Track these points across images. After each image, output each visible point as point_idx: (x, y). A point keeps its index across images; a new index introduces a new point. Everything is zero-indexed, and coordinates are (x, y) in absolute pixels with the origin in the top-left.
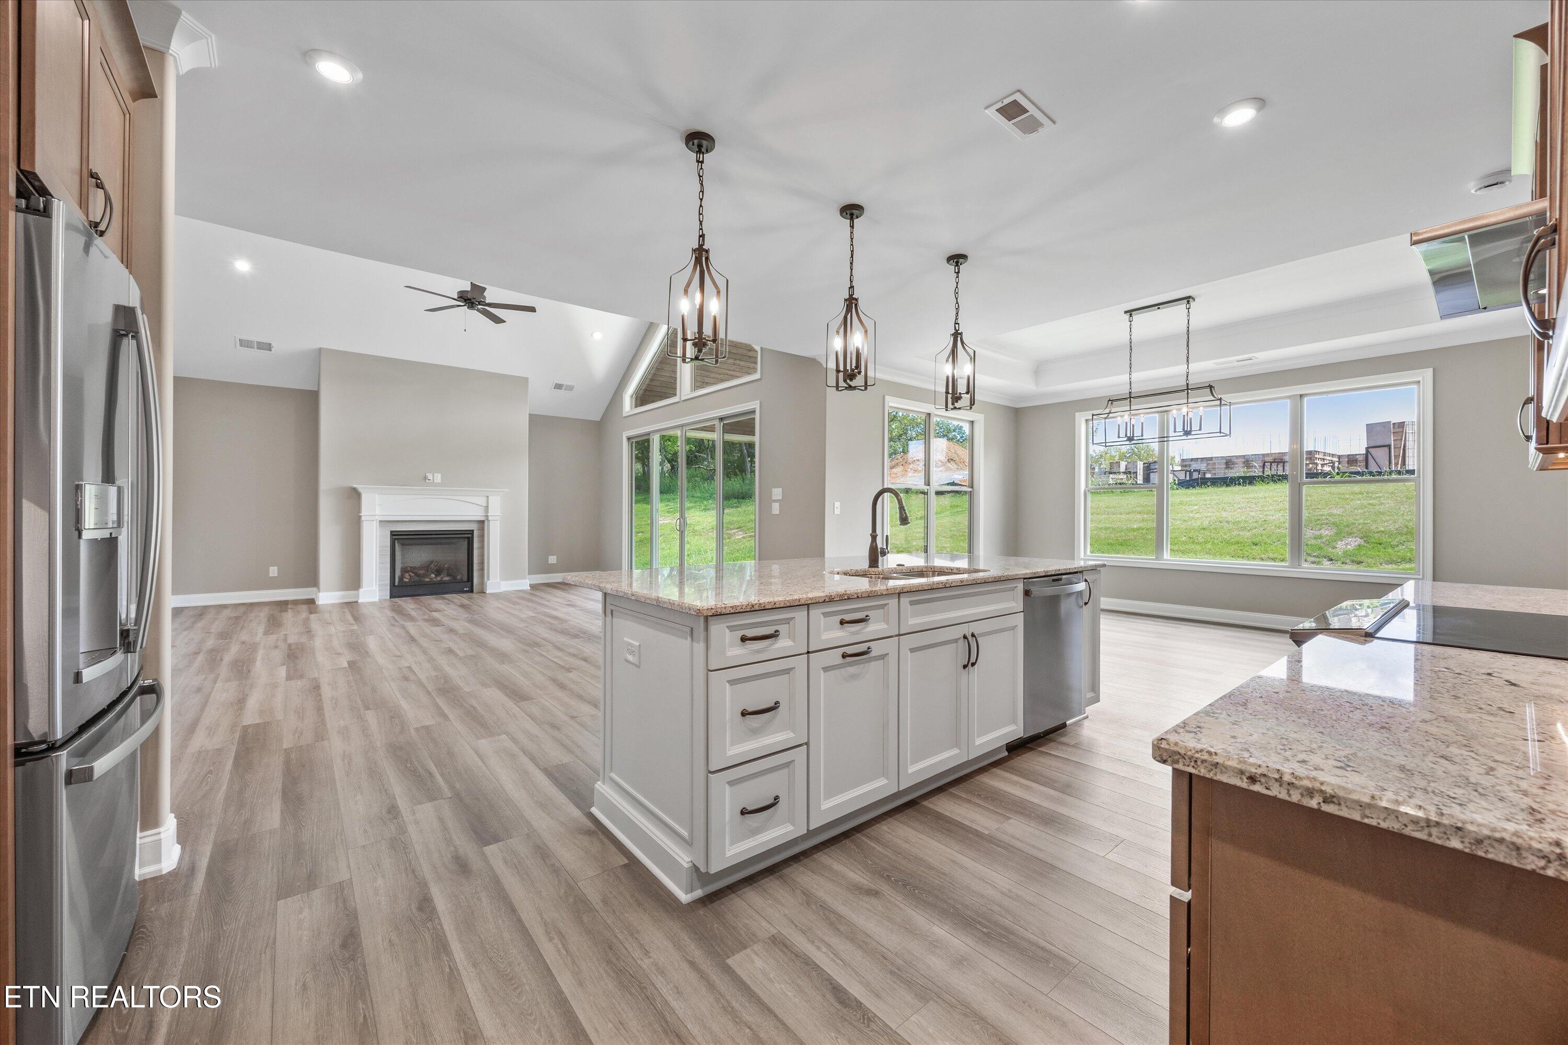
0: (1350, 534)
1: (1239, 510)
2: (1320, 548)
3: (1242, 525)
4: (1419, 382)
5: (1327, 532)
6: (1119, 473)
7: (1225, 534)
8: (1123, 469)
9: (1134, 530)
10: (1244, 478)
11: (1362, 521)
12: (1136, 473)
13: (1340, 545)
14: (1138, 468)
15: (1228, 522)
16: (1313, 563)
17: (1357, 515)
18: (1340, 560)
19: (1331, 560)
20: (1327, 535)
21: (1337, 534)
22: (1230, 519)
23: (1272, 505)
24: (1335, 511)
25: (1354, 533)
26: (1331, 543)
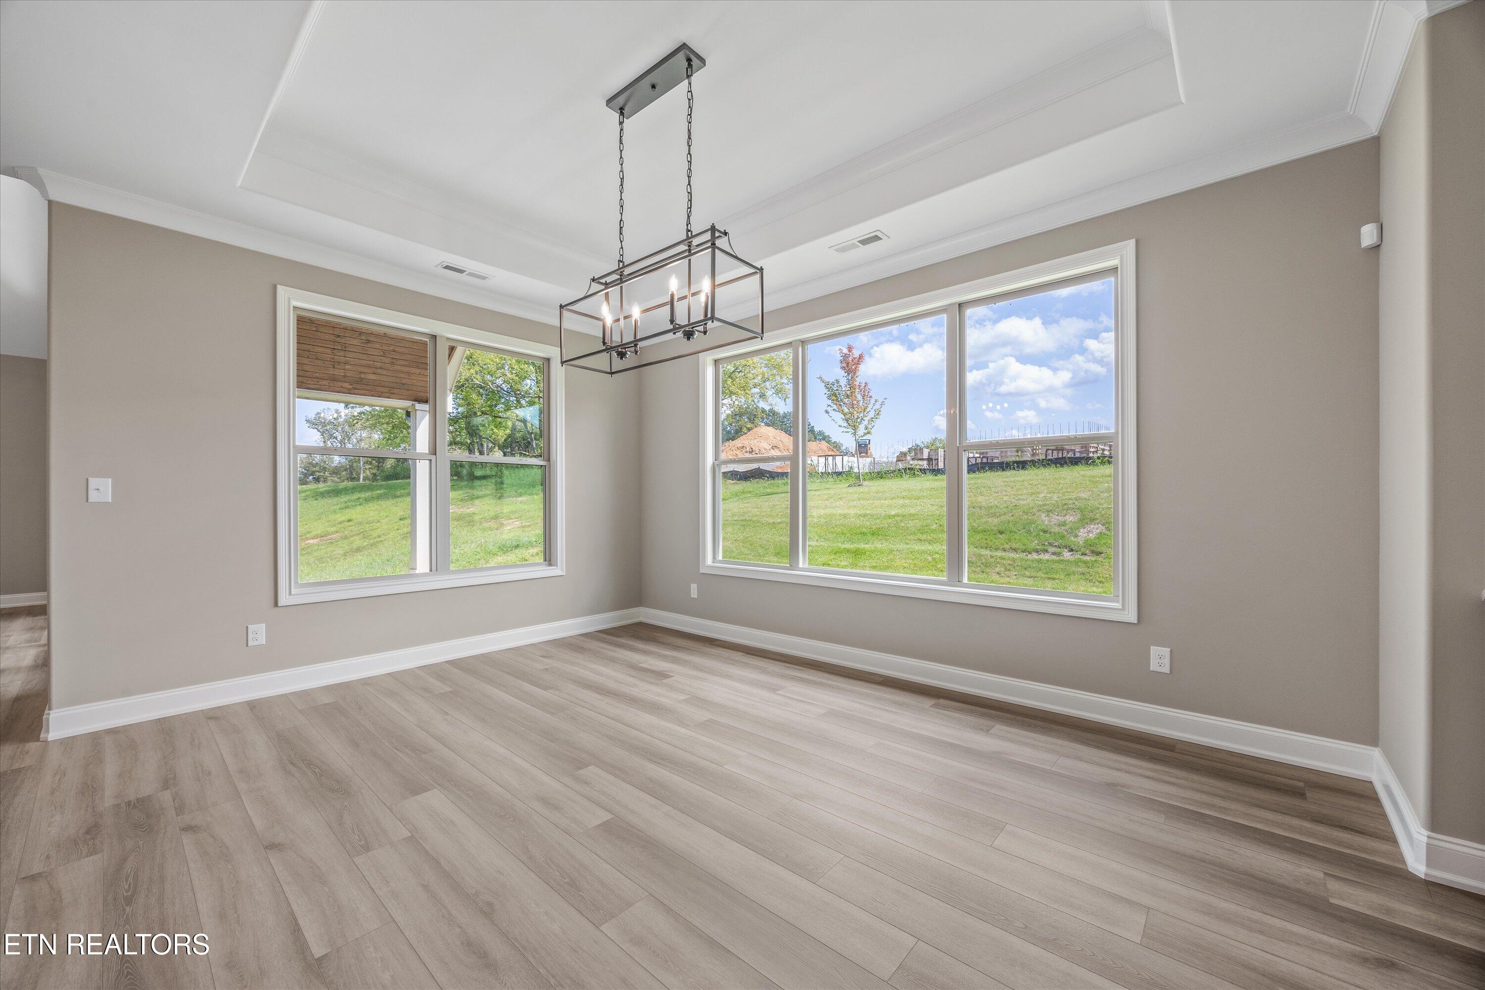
0: (1092, 520)
1: (995, 495)
2: (1063, 537)
3: (993, 511)
4: (1114, 270)
5: (1071, 518)
6: (923, 459)
7: (975, 521)
8: (925, 456)
9: (890, 517)
10: (1018, 463)
11: (1106, 506)
12: (938, 459)
13: (1082, 533)
14: (939, 455)
15: (980, 508)
16: (1054, 554)
17: (1102, 499)
18: (1080, 550)
19: (1072, 550)
20: (1071, 521)
21: (1080, 520)
22: (984, 504)
23: (1026, 488)
24: (1083, 495)
25: (1097, 519)
26: (1073, 531)
